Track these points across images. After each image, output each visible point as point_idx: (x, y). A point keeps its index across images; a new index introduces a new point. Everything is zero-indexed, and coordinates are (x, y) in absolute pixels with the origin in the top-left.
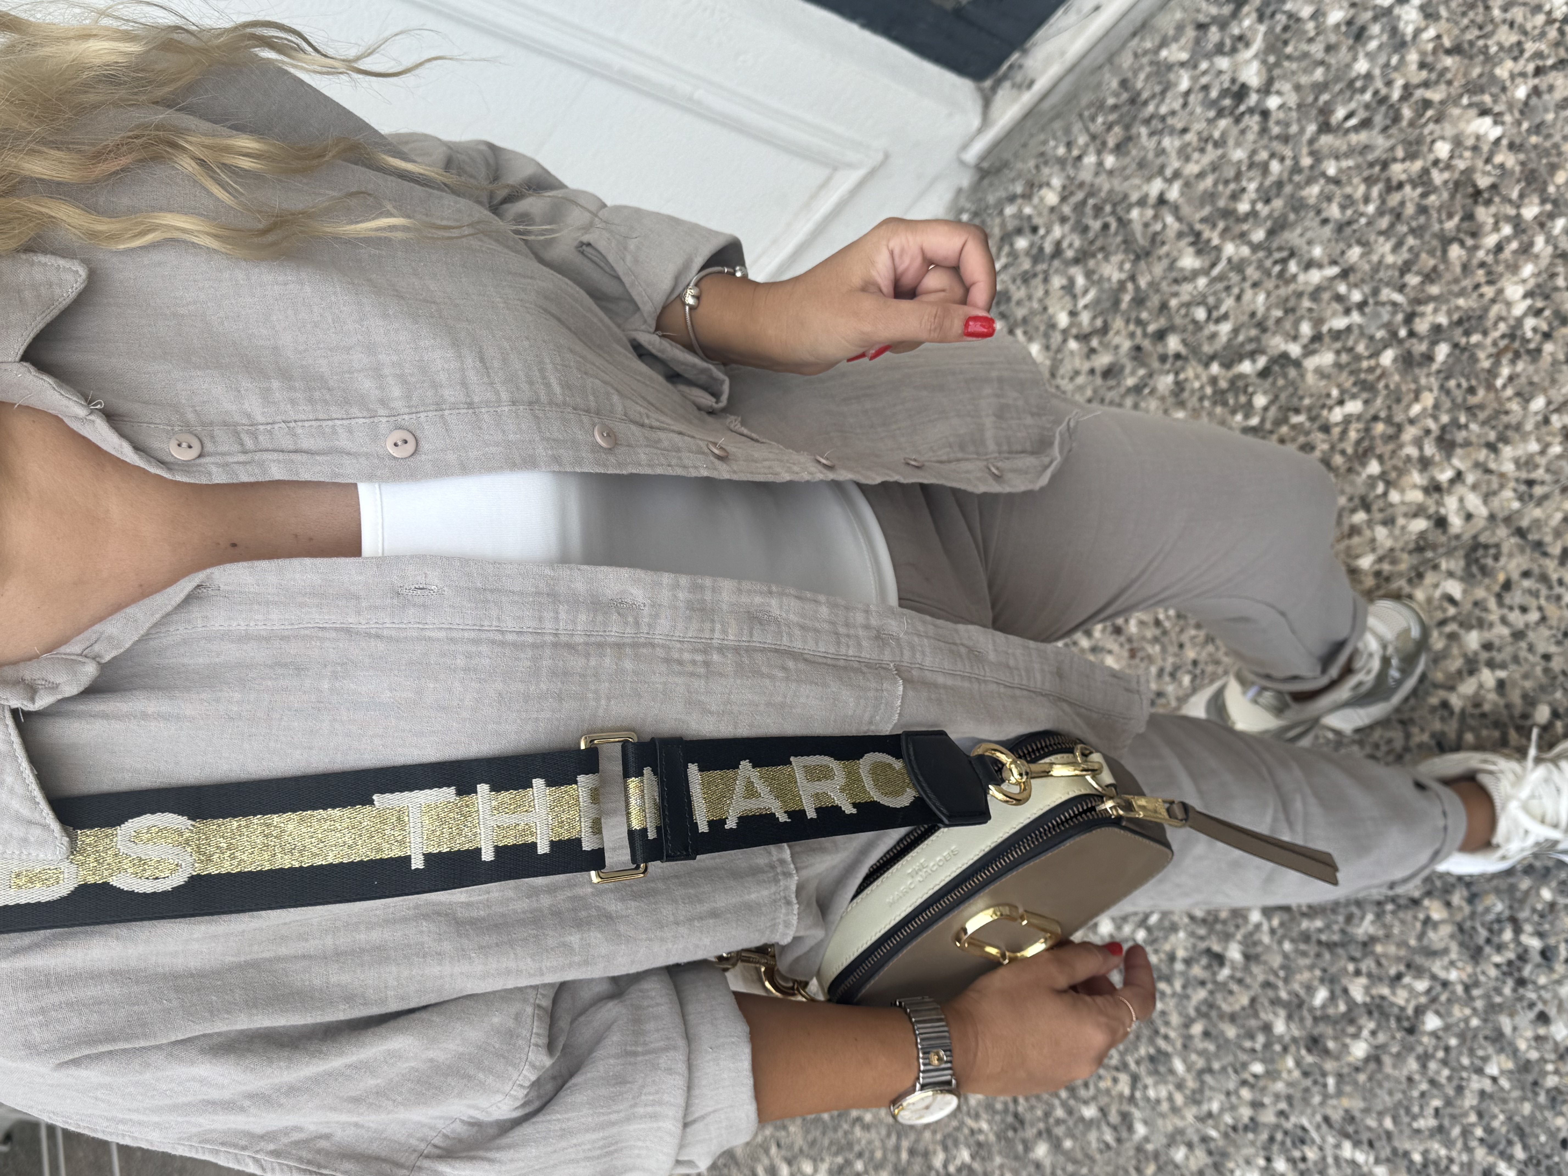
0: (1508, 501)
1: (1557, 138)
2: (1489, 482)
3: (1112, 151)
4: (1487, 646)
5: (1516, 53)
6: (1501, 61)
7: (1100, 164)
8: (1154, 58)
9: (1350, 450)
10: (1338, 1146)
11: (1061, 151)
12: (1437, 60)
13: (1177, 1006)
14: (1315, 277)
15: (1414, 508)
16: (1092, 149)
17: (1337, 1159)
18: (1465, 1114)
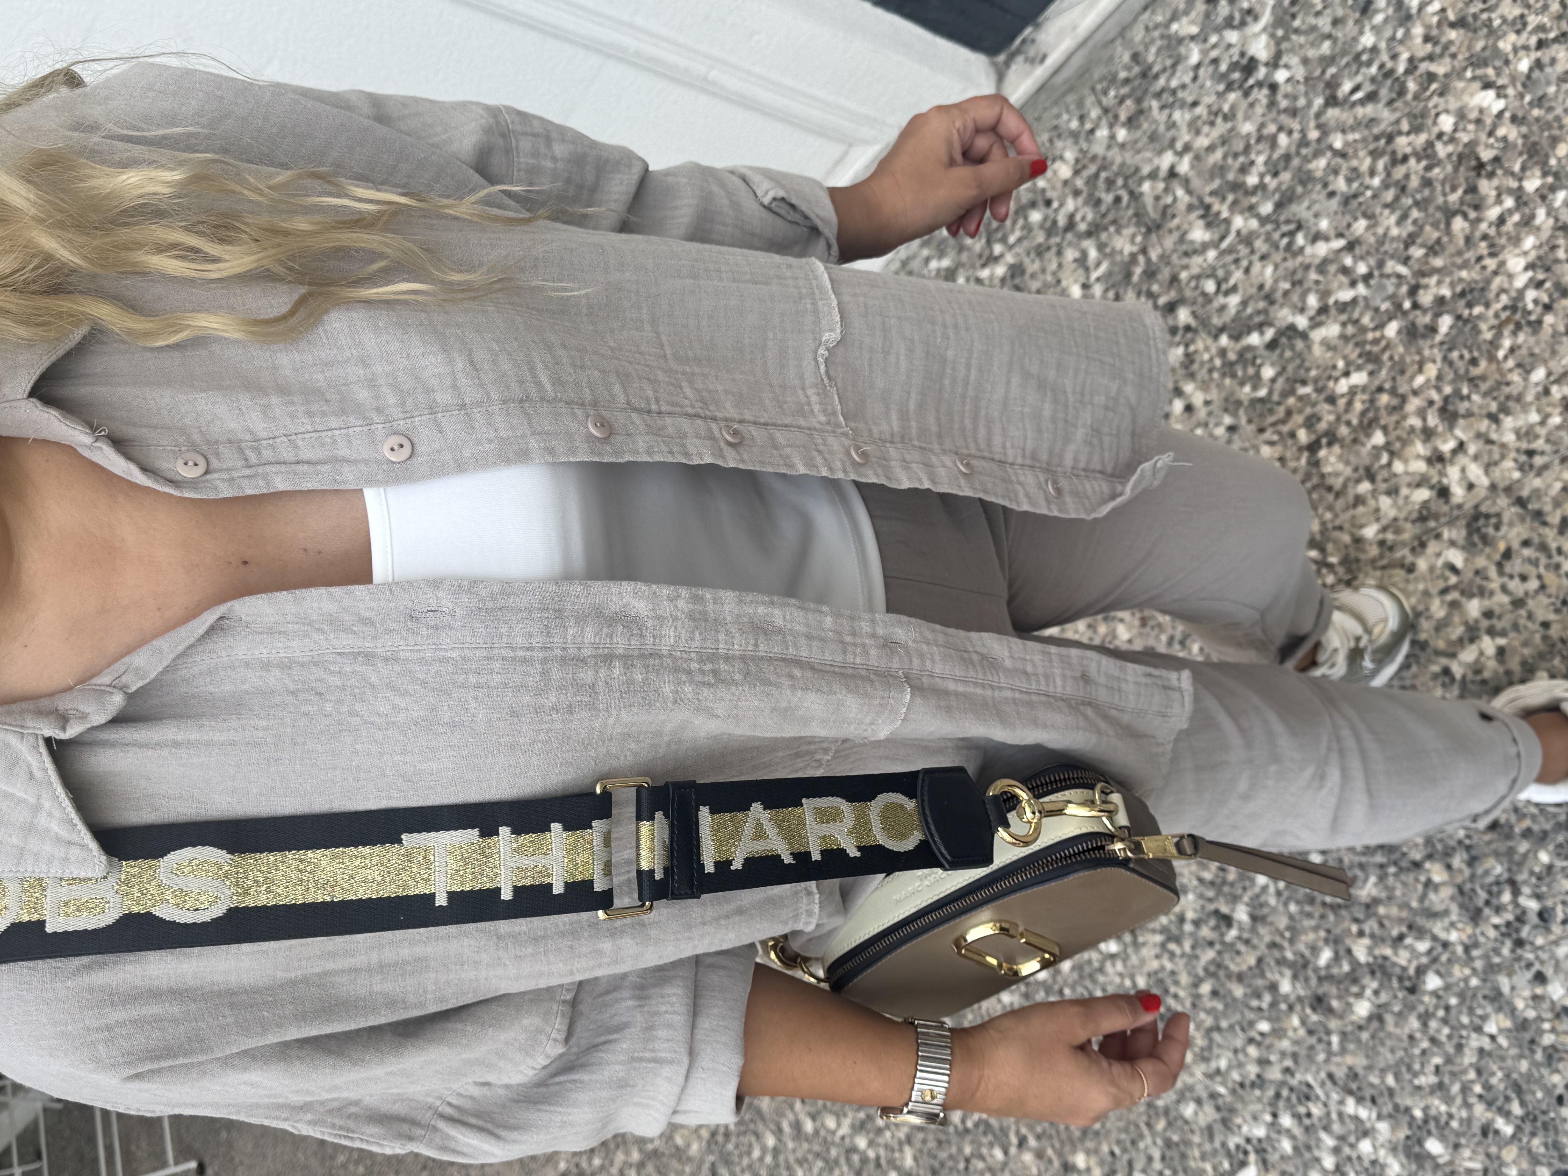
0: (1509, 470)
1: (1559, 111)
2: (1490, 452)
3: (1124, 125)
4: (1488, 614)
5: (1519, 26)
6: (1505, 34)
7: (1112, 137)
8: (1165, 32)
9: (1355, 422)
10: (1341, 1102)
11: (1074, 124)
12: (1442, 33)
13: (1186, 965)
14: (1322, 249)
15: (1418, 478)
16: (1104, 122)
17: (1340, 1115)
18: (1464, 1072)
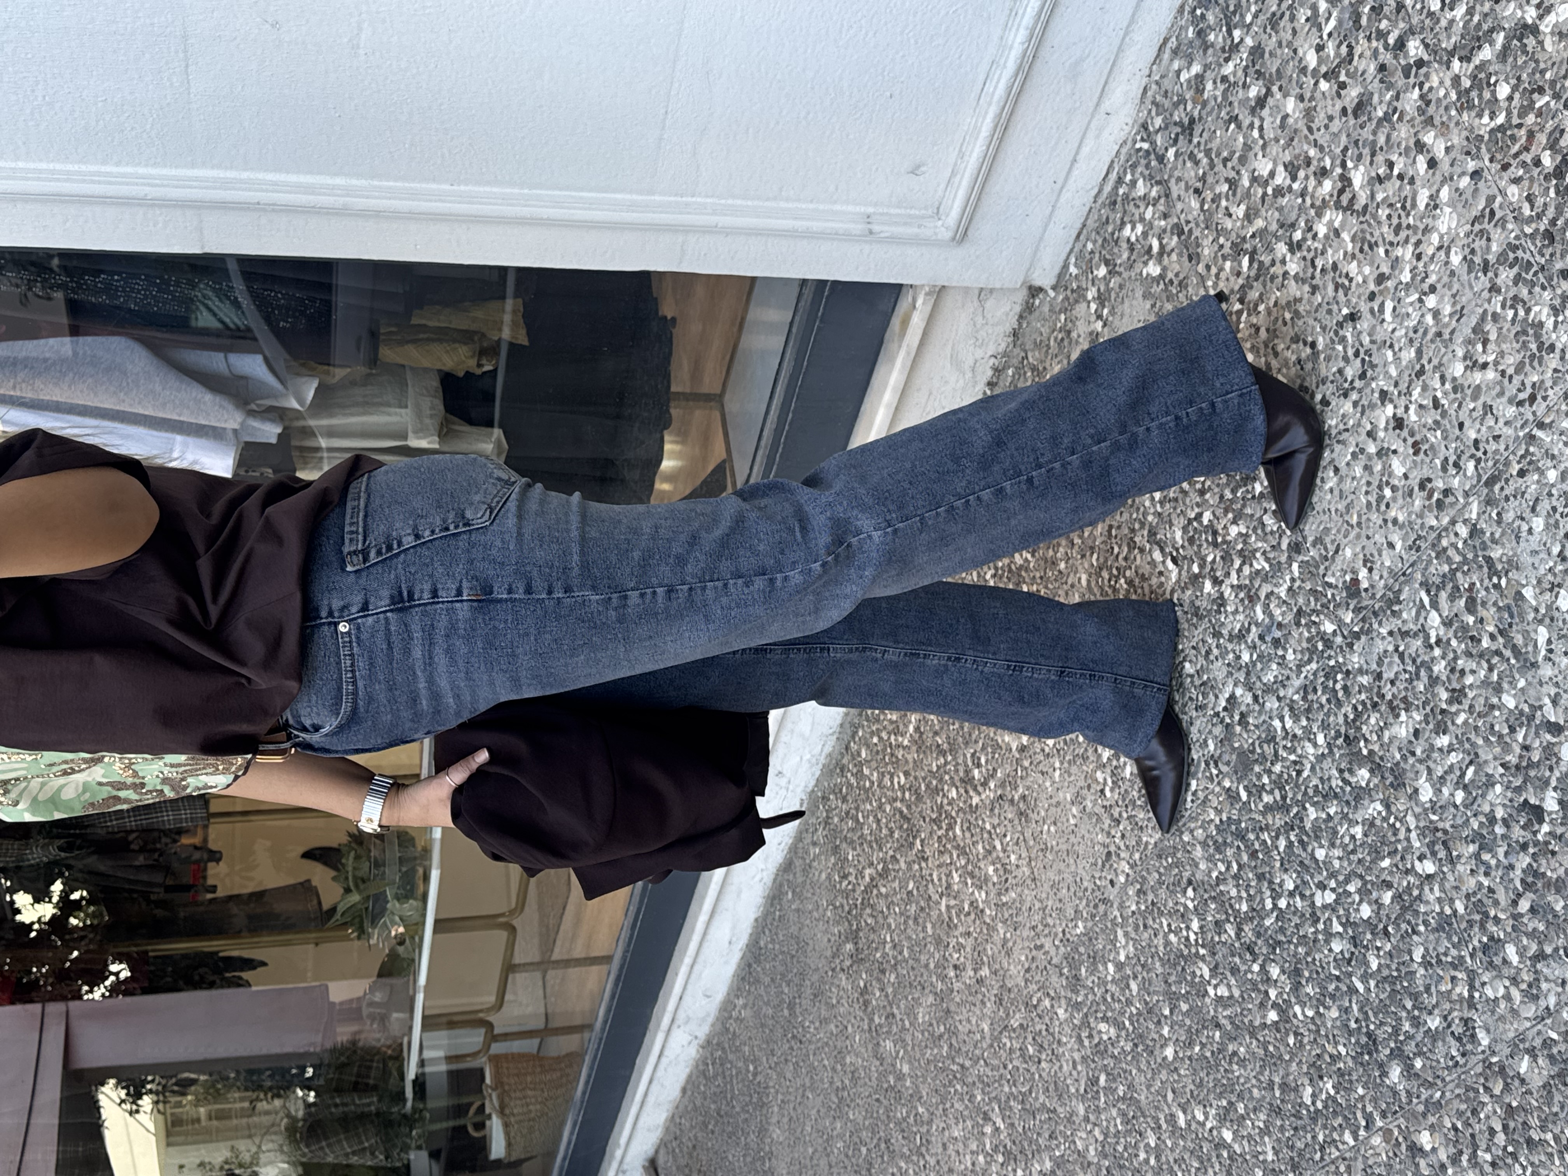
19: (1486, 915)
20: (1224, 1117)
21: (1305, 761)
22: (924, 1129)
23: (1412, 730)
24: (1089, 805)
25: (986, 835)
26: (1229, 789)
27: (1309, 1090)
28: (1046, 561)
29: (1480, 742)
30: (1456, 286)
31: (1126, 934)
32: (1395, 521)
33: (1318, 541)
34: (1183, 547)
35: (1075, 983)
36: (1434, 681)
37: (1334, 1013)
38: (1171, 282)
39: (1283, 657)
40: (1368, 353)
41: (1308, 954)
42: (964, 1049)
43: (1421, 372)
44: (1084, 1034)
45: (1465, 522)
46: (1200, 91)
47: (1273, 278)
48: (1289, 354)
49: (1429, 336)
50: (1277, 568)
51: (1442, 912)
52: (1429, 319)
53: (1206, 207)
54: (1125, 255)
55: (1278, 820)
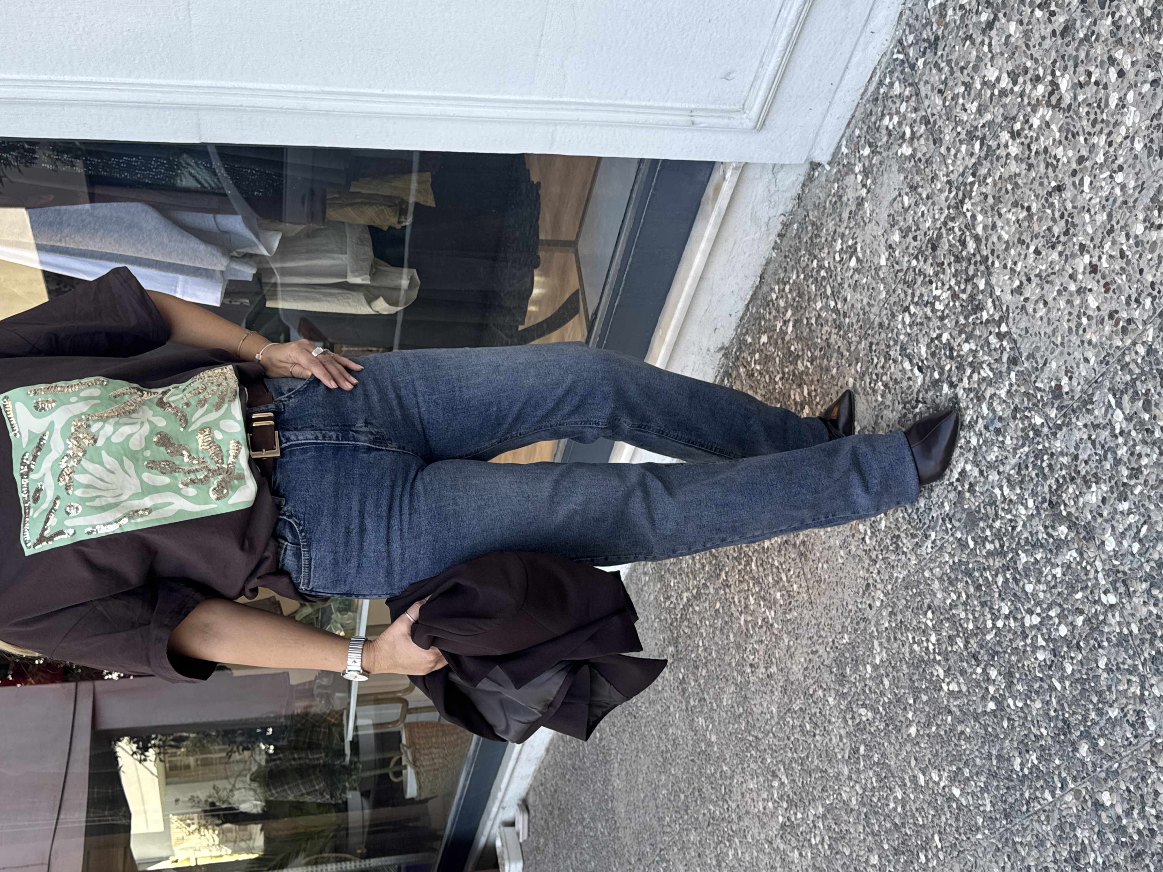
19: (1154, 635)
20: (954, 779)
21: (1018, 519)
22: (727, 782)
23: (1100, 498)
24: (854, 549)
25: (774, 570)
26: (960, 539)
27: (1018, 760)
28: (821, 369)
29: (1152, 507)
30: (1139, 167)
31: (881, 644)
32: (1090, 342)
33: (1031, 356)
34: (927, 359)
35: (842, 678)
36: (1118, 462)
37: (1038, 705)
38: (920, 160)
39: (1003, 442)
40: (1071, 215)
41: (1018, 661)
42: (758, 725)
43: (1111, 231)
44: (849, 716)
45: (1143, 343)
46: (943, 16)
47: (998, 158)
48: (1010, 216)
49: (1117, 204)
50: (999, 375)
51: (1121, 632)
52: (1118, 191)
53: (947, 103)
54: (885, 139)
55: (997, 563)
